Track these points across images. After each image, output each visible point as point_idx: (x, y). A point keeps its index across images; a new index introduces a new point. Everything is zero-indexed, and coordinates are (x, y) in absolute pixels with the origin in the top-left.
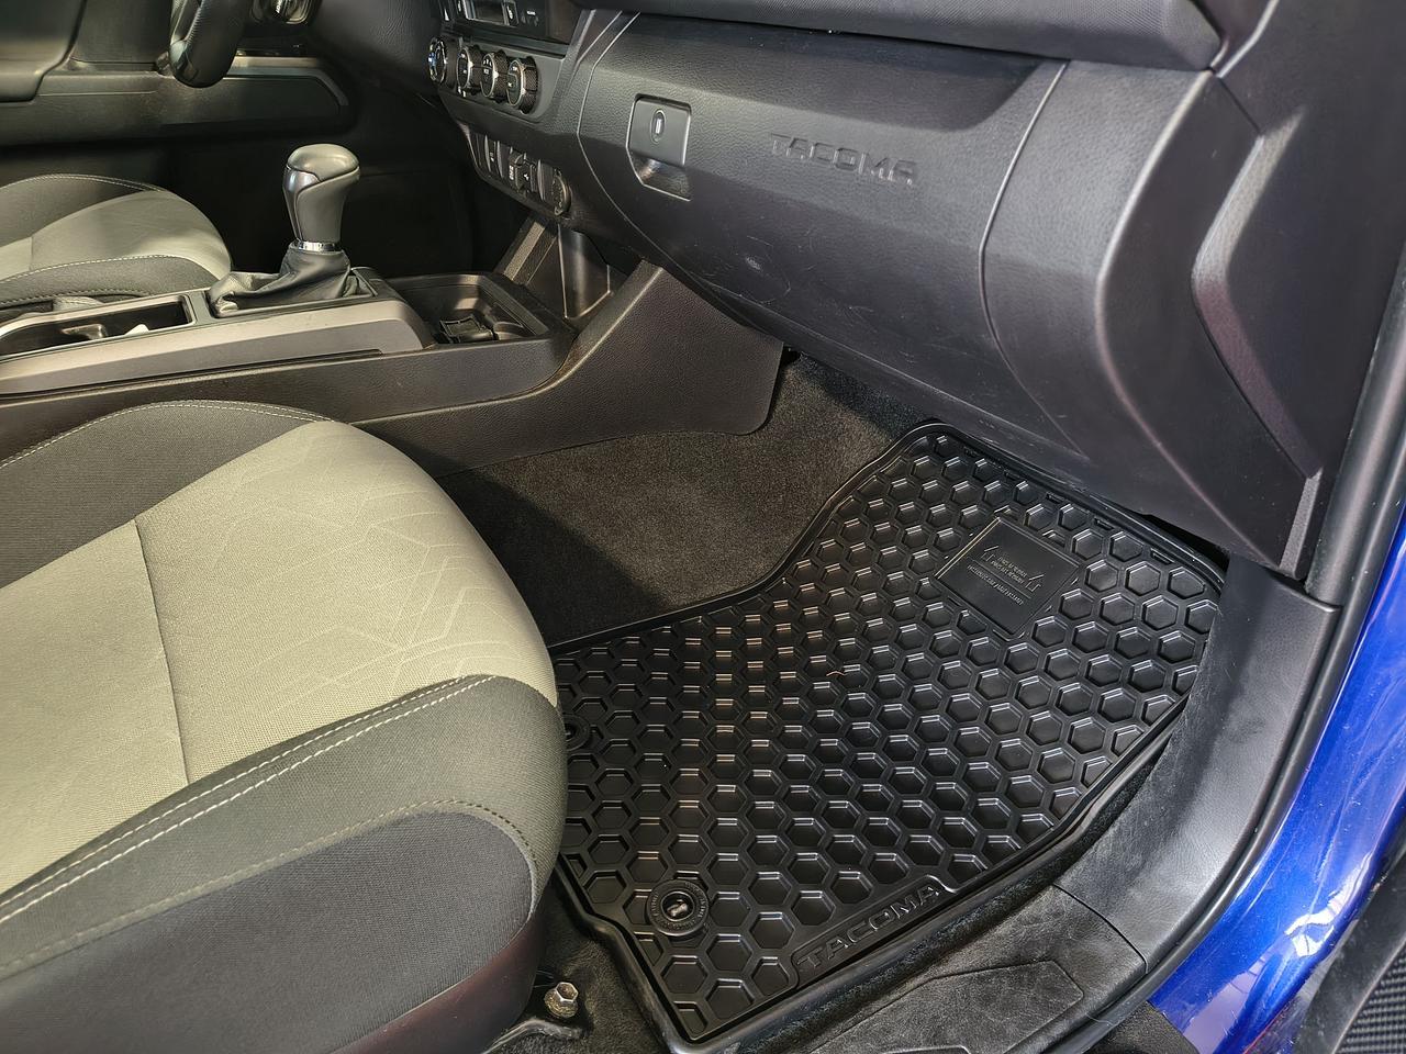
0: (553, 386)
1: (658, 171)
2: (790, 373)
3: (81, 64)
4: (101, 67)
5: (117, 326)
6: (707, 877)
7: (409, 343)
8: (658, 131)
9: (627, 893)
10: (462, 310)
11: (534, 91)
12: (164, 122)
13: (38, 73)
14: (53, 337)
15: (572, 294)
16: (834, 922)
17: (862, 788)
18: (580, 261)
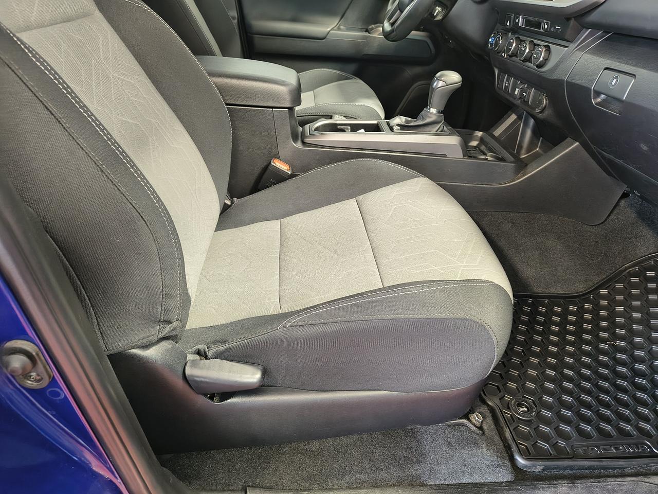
0: (510, 184)
1: (604, 100)
2: (623, 202)
3: (342, 27)
4: (348, 29)
5: (355, 128)
6: (537, 402)
7: (459, 154)
8: (613, 84)
9: (501, 394)
10: (471, 146)
11: (546, 60)
12: (365, 53)
13: (329, 29)
14: (334, 128)
15: (520, 147)
16: (593, 441)
17: (617, 395)
18: (529, 133)
